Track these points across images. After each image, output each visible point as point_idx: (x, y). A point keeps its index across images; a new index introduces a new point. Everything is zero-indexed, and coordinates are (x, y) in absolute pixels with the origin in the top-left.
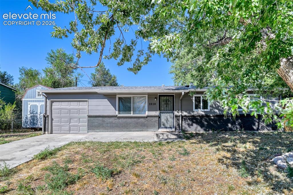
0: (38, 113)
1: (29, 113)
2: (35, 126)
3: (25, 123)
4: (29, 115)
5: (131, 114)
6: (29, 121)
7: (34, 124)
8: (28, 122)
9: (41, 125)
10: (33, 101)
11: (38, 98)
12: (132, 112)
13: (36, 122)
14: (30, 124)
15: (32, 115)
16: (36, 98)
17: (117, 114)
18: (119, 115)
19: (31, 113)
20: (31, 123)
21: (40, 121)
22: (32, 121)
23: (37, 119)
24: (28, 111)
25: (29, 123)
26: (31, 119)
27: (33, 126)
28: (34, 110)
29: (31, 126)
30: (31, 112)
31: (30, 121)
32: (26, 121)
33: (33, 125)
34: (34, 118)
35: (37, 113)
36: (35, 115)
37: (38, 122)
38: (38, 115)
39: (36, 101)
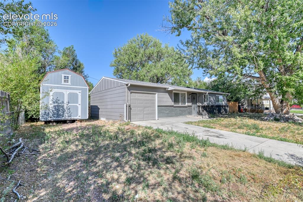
0: (65, 103)
1: (51, 102)
2: (60, 118)
3: (44, 115)
4: (51, 104)
5: (179, 104)
6: (51, 112)
7: (58, 115)
8: (49, 113)
9: (69, 117)
10: (58, 88)
11: (64, 85)
12: (180, 103)
13: (62, 114)
14: (53, 116)
15: (56, 104)
16: (61, 85)
17: (173, 104)
18: (174, 105)
19: (54, 103)
20: (55, 114)
21: (68, 111)
22: (56, 112)
23: (64, 109)
24: (50, 100)
25: (51, 115)
26: (54, 109)
27: (57, 119)
28: (58, 99)
29: (55, 119)
30: (54, 101)
31: (53, 112)
32: (45, 113)
33: (58, 117)
34: (58, 109)
35: (63, 102)
36: (60, 104)
37: (65, 113)
38: (65, 105)
39: (61, 88)
